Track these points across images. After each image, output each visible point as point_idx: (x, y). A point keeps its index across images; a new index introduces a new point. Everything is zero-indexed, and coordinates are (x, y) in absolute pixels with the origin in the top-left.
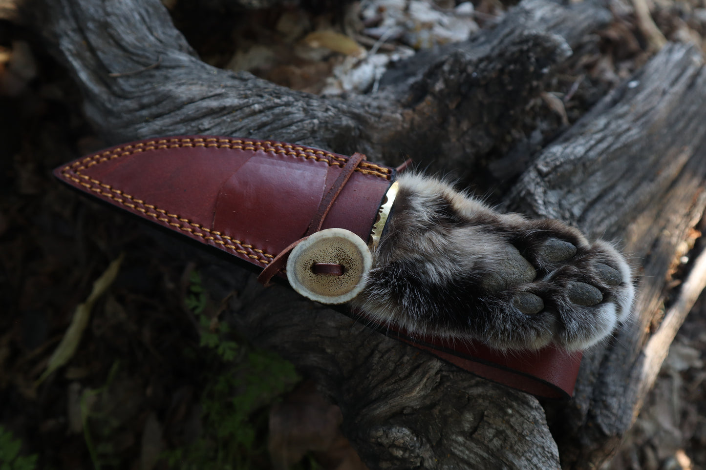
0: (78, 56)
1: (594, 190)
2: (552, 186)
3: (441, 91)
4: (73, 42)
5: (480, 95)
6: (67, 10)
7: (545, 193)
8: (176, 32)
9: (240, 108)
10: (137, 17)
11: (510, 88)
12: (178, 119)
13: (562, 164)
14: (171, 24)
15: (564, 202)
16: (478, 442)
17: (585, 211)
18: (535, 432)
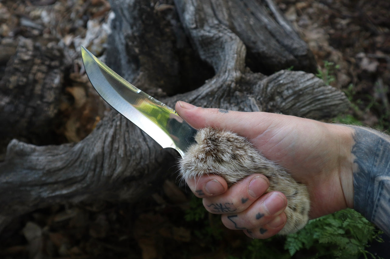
0: (54, 190)
1: (209, 11)
2: (202, 26)
3: (140, 51)
4: (45, 191)
5: (149, 36)
6: (28, 188)
7: (204, 30)
8: (62, 146)
9: (116, 130)
10: (50, 157)
11: (152, 22)
12: (108, 156)
13: (195, 18)
14: (57, 147)
15: (211, 25)
16: (288, 97)
17: (217, 19)
18: (293, 76)
